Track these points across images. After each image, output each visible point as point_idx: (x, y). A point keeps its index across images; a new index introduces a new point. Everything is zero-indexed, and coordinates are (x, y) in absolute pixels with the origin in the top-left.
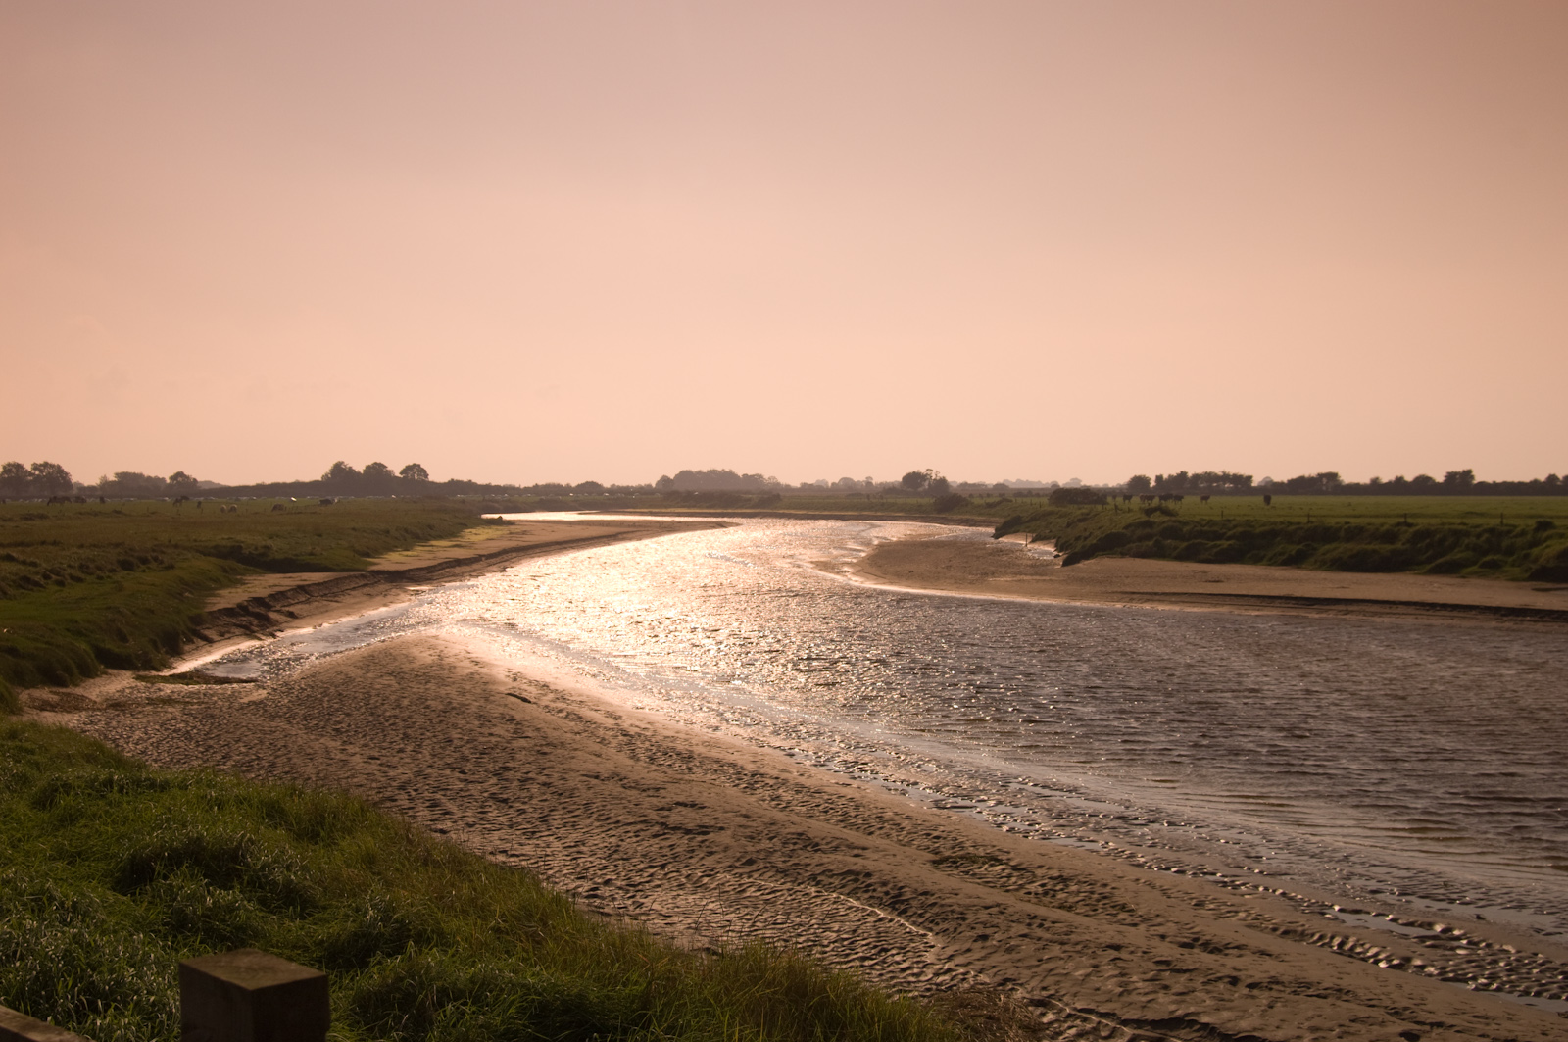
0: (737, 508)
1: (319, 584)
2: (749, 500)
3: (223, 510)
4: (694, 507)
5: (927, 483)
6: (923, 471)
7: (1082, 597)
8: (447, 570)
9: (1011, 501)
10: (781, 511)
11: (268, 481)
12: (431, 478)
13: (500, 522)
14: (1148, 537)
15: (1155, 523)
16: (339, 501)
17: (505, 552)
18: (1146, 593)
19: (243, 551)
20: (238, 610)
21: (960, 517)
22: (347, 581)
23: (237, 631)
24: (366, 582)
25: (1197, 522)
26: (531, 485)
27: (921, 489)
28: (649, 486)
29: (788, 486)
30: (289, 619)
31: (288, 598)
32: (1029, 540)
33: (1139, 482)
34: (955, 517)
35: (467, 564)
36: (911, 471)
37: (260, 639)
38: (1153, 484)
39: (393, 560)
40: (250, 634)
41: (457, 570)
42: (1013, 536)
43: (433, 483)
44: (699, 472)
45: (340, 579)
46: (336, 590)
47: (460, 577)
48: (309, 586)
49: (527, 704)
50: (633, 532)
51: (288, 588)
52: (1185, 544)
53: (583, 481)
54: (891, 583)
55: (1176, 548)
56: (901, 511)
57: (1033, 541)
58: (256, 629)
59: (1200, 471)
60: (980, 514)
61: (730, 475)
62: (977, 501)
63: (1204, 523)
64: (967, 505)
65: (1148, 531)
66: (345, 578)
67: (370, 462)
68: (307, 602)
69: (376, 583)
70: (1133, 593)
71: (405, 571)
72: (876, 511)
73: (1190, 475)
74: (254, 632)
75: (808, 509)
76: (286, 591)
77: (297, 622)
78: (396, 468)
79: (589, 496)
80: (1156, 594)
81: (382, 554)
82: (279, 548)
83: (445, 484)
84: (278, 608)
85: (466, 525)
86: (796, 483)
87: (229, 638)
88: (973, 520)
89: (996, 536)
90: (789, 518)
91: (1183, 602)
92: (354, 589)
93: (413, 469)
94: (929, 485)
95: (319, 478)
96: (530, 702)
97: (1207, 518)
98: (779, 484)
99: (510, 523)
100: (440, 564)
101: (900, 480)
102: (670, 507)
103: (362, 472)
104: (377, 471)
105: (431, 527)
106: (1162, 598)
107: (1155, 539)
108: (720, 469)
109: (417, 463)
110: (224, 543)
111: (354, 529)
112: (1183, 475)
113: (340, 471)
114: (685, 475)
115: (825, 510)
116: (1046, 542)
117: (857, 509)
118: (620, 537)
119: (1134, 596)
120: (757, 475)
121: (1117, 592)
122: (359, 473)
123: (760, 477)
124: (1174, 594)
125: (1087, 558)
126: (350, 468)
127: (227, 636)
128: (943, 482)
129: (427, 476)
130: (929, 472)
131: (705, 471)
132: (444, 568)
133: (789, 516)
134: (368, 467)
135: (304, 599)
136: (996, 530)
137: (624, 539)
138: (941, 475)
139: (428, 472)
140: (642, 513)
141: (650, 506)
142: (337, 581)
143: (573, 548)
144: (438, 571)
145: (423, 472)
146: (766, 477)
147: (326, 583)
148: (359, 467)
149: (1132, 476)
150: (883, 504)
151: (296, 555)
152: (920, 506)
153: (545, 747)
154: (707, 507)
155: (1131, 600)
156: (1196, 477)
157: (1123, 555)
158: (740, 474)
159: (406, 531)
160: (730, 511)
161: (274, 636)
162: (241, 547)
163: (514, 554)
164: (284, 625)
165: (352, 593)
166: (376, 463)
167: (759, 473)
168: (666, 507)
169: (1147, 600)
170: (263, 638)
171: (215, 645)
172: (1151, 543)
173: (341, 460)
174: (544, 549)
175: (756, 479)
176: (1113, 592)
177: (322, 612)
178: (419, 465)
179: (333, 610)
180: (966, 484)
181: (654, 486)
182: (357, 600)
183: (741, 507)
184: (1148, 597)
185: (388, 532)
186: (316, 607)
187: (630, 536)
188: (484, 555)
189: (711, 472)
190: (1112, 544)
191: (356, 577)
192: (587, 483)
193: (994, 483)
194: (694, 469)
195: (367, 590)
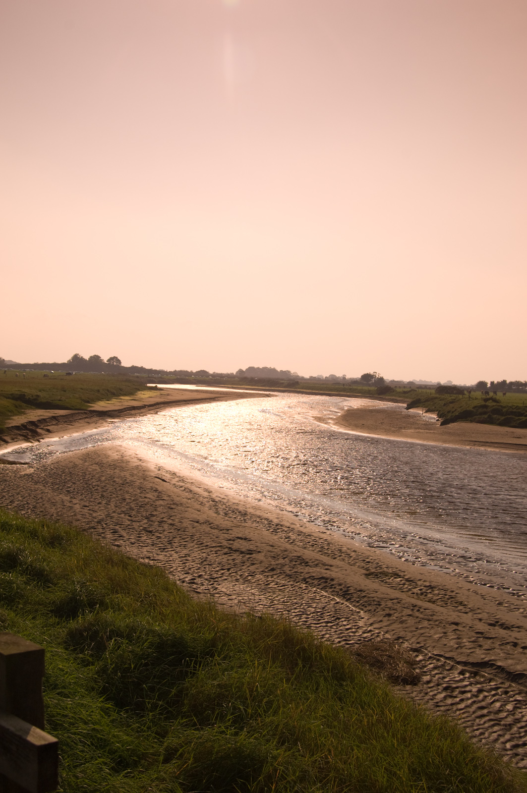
0: (276, 387)
1: (63, 416)
2: (283, 383)
3: (17, 375)
4: (255, 385)
5: (374, 379)
6: (372, 373)
7: (449, 442)
8: (128, 412)
9: (416, 391)
10: (299, 390)
11: (40, 362)
12: (122, 365)
13: (156, 388)
14: (485, 413)
15: (489, 406)
16: (75, 374)
17: (157, 404)
18: (482, 442)
19: (26, 397)
20: (22, 427)
21: (389, 397)
22: (77, 415)
23: (21, 438)
24: (87, 416)
25: (510, 407)
26: (172, 370)
27: (370, 382)
28: (233, 374)
29: (303, 377)
30: (47, 433)
31: (47, 422)
32: (424, 411)
33: (482, 384)
34: (387, 397)
35: (138, 409)
36: (366, 373)
37: (32, 443)
38: (489, 385)
39: (101, 406)
40: (27, 439)
41: (133, 412)
42: (416, 409)
43: (123, 367)
44: (258, 368)
45: (74, 414)
46: (71, 419)
47: (134, 415)
48: (58, 416)
49: (165, 483)
50: (223, 397)
51: (48, 417)
52: (503, 418)
53: (199, 370)
54: (353, 430)
55: (499, 419)
56: (360, 393)
57: (426, 412)
58: (30, 437)
59: (513, 380)
60: (400, 397)
61: (274, 370)
62: (398, 390)
63: (514, 407)
64: (394, 391)
65: (485, 410)
66: (77, 414)
67: (92, 355)
68: (57, 424)
69: (92, 416)
70: (476, 441)
71: (107, 411)
72: (347, 392)
73: (508, 382)
74: (29, 439)
75: (312, 389)
76: (46, 419)
77: (51, 435)
78: (105, 358)
79: (201, 378)
80: (487, 442)
81: (95, 402)
82: (44, 396)
83: (129, 367)
84: (42, 427)
85: (138, 389)
86: (307, 376)
87: (16, 441)
88: (396, 400)
89: (408, 408)
90: (302, 394)
91: (501, 447)
92: (80, 419)
93: (114, 359)
94: (375, 380)
95: (66, 362)
96: (166, 482)
97: (515, 405)
98: (298, 376)
99: (161, 389)
100: (124, 408)
101: (360, 377)
102: (242, 385)
103: (88, 360)
104: (96, 359)
105: (121, 390)
106: (491, 445)
107: (488, 414)
108: (269, 367)
109: (116, 356)
110: (17, 392)
111: (82, 389)
112: (504, 382)
113: (76, 359)
114: (251, 369)
115: (321, 390)
116: (431, 413)
117: (337, 391)
118: (216, 399)
119: (476, 443)
120: (287, 371)
121: (467, 441)
122: (86, 360)
123: (289, 372)
124: (496, 443)
125: (453, 422)
126: (82, 357)
127: (15, 440)
128: (382, 379)
129: (120, 363)
130: (375, 374)
131: (261, 367)
132: (126, 411)
133: (302, 393)
134: (91, 357)
135: (55, 423)
136: (407, 405)
137: (218, 400)
138: (381, 376)
139: (121, 362)
140: (228, 388)
141: (232, 384)
142: (72, 415)
143: (192, 403)
144: (123, 412)
145: (119, 361)
146: (292, 372)
147: (66, 415)
148: (87, 357)
149: (479, 381)
150: (350, 389)
151: (52, 400)
152: (369, 391)
153: (173, 505)
154: (261, 386)
155: (474, 445)
156: (511, 383)
157: (471, 421)
158: (279, 370)
159: (108, 391)
160: (273, 388)
161: (39, 441)
162: (24, 395)
163: (162, 405)
164: (44, 436)
165: (80, 421)
166: (95, 355)
167: (289, 370)
168: (240, 385)
169: (482, 446)
170: (34, 442)
171: (9, 444)
172: (486, 416)
173: (77, 353)
174: (178, 404)
175: (287, 373)
176: (465, 441)
177: (64, 430)
178: (117, 358)
179: (69, 429)
180: (394, 381)
181: (235, 374)
182: (82, 425)
183: (279, 387)
184: (484, 444)
185: (99, 391)
186: (61, 428)
187: (221, 399)
188: (147, 405)
189: (264, 368)
190: (466, 416)
191: (82, 413)
192: (201, 370)
193: (408, 381)
194: (256, 366)
195: (87, 420)
